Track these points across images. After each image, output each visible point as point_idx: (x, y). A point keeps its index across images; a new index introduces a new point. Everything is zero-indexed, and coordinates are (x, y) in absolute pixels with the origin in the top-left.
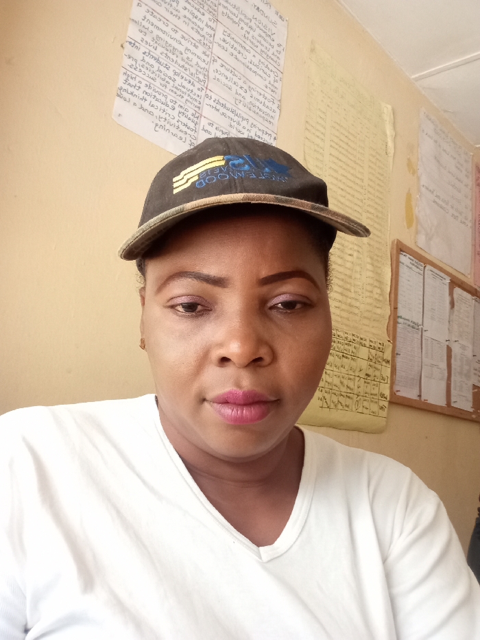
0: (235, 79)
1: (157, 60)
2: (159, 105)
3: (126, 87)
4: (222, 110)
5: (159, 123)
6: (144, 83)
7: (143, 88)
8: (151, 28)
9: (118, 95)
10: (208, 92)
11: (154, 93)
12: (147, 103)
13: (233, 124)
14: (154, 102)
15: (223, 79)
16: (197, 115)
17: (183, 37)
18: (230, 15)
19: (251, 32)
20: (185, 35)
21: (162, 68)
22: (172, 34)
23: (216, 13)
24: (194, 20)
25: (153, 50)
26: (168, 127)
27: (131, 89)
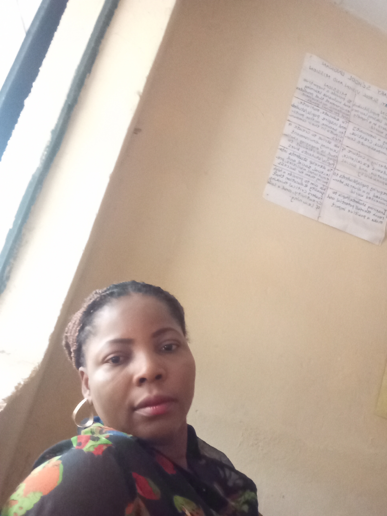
0: (360, 159)
1: (299, 157)
2: (296, 185)
3: (274, 177)
4: (346, 182)
5: (295, 197)
6: (287, 172)
7: (286, 175)
8: (297, 137)
9: (269, 183)
10: (336, 171)
11: (293, 178)
12: (288, 184)
13: (354, 190)
15: (349, 161)
16: (325, 188)
18: (361, 116)
21: (301, 161)
22: (313, 138)
23: (348, 117)
24: (331, 125)
25: (297, 151)
26: (301, 198)
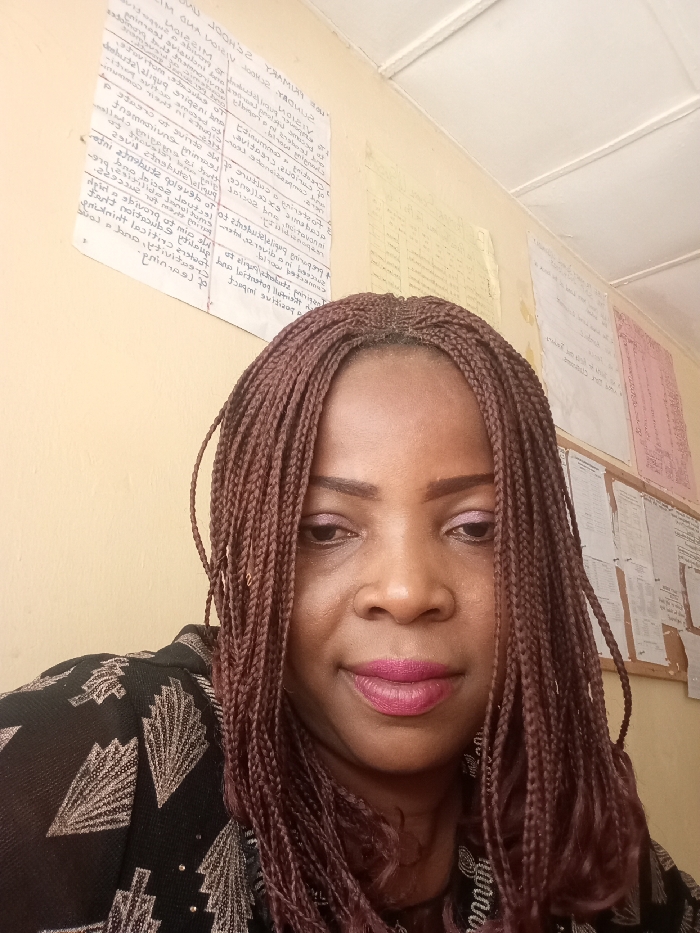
0: (261, 192)
1: (140, 163)
2: (148, 227)
3: (92, 200)
4: (246, 235)
5: (150, 254)
6: (121, 195)
7: (120, 202)
8: (128, 119)
9: (81, 213)
10: (222, 209)
11: (138, 210)
12: (128, 224)
13: (263, 254)
14: (138, 222)
15: (244, 192)
16: (207, 241)
17: (177, 132)
18: (245, 105)
19: (279, 129)
20: (179, 129)
21: (147, 174)
22: (160, 127)
23: (224, 102)
24: (193, 110)
25: (133, 149)
26: (162, 258)
27: (100, 205)
